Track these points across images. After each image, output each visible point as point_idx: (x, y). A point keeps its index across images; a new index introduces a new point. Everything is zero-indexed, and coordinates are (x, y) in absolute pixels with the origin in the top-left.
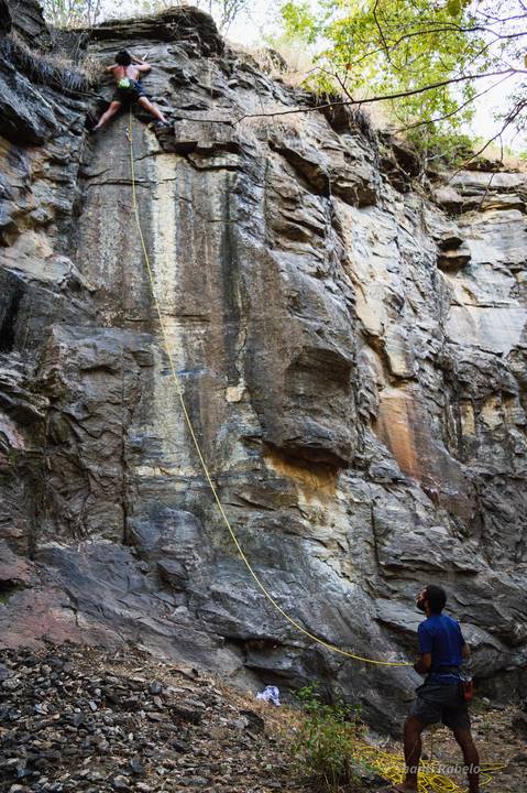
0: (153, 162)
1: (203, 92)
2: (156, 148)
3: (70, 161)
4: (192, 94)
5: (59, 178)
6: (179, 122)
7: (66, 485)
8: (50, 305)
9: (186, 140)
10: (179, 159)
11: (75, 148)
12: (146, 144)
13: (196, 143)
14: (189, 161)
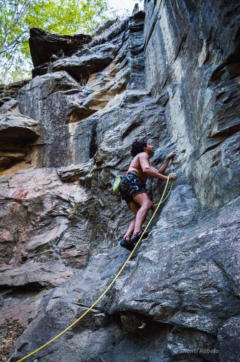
3: (127, 52)
7: (113, 212)
8: (113, 118)
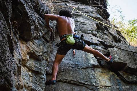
0: (93, 73)
1: (111, 37)
2: (96, 63)
4: (106, 36)
5: (35, 69)
6: (112, 49)
9: (119, 61)
10: (111, 73)
11: (46, 50)
12: (88, 60)
13: (126, 64)
14: (119, 75)
